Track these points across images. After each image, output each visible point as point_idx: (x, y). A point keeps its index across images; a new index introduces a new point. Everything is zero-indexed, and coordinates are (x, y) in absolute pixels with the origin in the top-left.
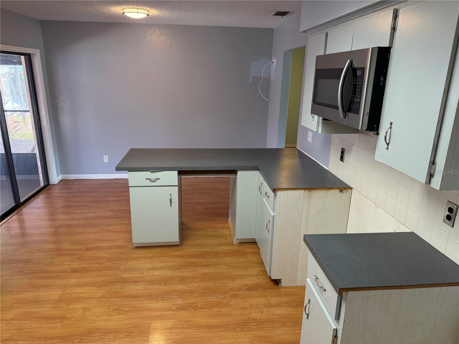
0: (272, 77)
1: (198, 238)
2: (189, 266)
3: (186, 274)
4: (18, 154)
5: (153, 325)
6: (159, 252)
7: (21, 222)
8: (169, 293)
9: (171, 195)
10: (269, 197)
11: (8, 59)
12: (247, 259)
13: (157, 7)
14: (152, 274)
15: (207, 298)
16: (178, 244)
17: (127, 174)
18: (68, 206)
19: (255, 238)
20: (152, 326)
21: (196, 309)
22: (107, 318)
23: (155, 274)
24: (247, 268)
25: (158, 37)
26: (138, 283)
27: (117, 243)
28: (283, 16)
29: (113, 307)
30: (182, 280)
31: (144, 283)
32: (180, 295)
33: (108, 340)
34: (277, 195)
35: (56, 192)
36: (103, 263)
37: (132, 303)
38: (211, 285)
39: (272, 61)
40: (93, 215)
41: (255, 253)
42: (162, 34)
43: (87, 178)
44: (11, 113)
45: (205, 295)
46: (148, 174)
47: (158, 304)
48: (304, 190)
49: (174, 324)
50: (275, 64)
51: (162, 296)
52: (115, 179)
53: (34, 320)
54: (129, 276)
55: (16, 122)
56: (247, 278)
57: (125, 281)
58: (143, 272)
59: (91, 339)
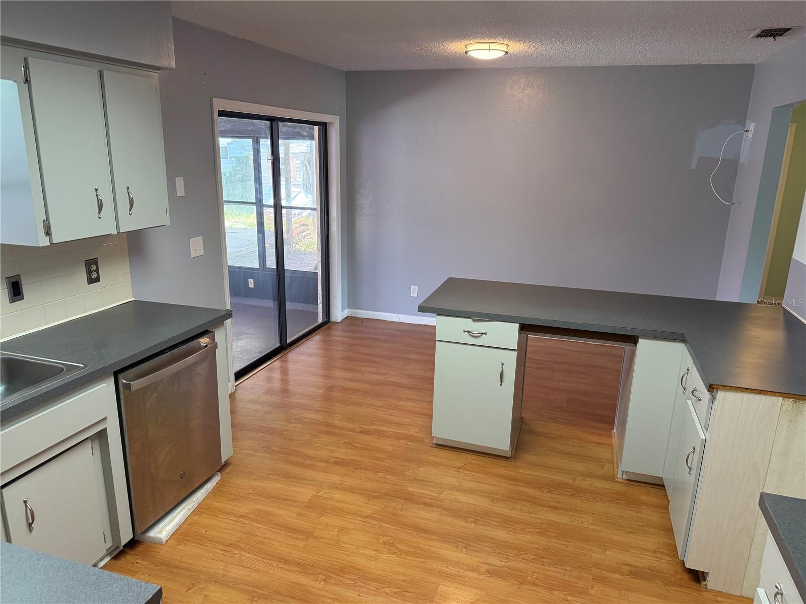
0: (742, 160)
1: (547, 452)
2: (521, 500)
3: (514, 514)
4: (294, 272)
5: (441, 588)
6: (473, 461)
7: (284, 372)
8: (479, 539)
9: (503, 365)
10: (700, 400)
11: (296, 130)
12: (639, 515)
13: (523, 37)
14: (456, 499)
15: (546, 568)
16: (508, 456)
17: (435, 319)
18: (349, 359)
19: (662, 478)
20: (439, 590)
21: (521, 583)
22: (370, 553)
23: (461, 500)
24: (636, 533)
25: (523, 89)
26: (431, 508)
27: (409, 431)
28: (776, 38)
29: (384, 538)
30: (507, 522)
31: (440, 510)
32: (498, 549)
33: (366, 590)
34: (717, 398)
35: (337, 334)
36: (382, 460)
37: (414, 540)
38: (557, 545)
39: (745, 127)
40: (382, 378)
41: (658, 507)
42: (530, 84)
43: (382, 319)
44: (300, 211)
45: (543, 562)
46: (468, 324)
47: (457, 553)
48: (784, 397)
49: (478, 598)
50: (750, 135)
51: (467, 542)
52: (425, 325)
53: (269, 525)
54: (418, 491)
55: (303, 225)
56: (632, 551)
57: (409, 498)
58: (441, 490)
59: (341, 581)
